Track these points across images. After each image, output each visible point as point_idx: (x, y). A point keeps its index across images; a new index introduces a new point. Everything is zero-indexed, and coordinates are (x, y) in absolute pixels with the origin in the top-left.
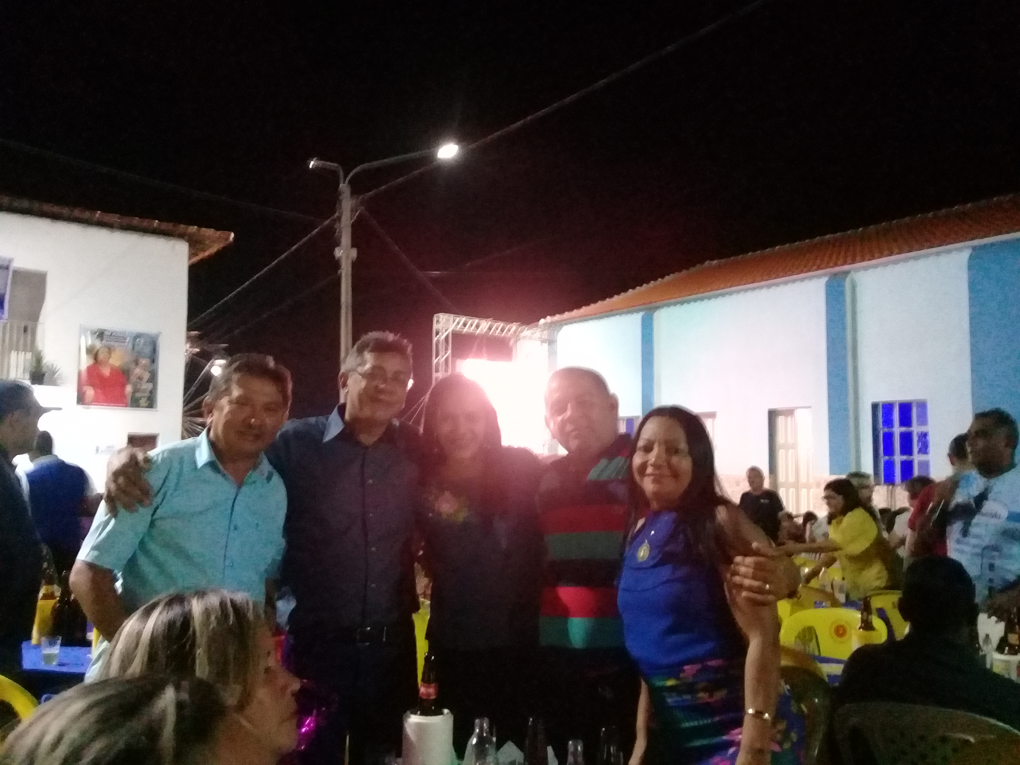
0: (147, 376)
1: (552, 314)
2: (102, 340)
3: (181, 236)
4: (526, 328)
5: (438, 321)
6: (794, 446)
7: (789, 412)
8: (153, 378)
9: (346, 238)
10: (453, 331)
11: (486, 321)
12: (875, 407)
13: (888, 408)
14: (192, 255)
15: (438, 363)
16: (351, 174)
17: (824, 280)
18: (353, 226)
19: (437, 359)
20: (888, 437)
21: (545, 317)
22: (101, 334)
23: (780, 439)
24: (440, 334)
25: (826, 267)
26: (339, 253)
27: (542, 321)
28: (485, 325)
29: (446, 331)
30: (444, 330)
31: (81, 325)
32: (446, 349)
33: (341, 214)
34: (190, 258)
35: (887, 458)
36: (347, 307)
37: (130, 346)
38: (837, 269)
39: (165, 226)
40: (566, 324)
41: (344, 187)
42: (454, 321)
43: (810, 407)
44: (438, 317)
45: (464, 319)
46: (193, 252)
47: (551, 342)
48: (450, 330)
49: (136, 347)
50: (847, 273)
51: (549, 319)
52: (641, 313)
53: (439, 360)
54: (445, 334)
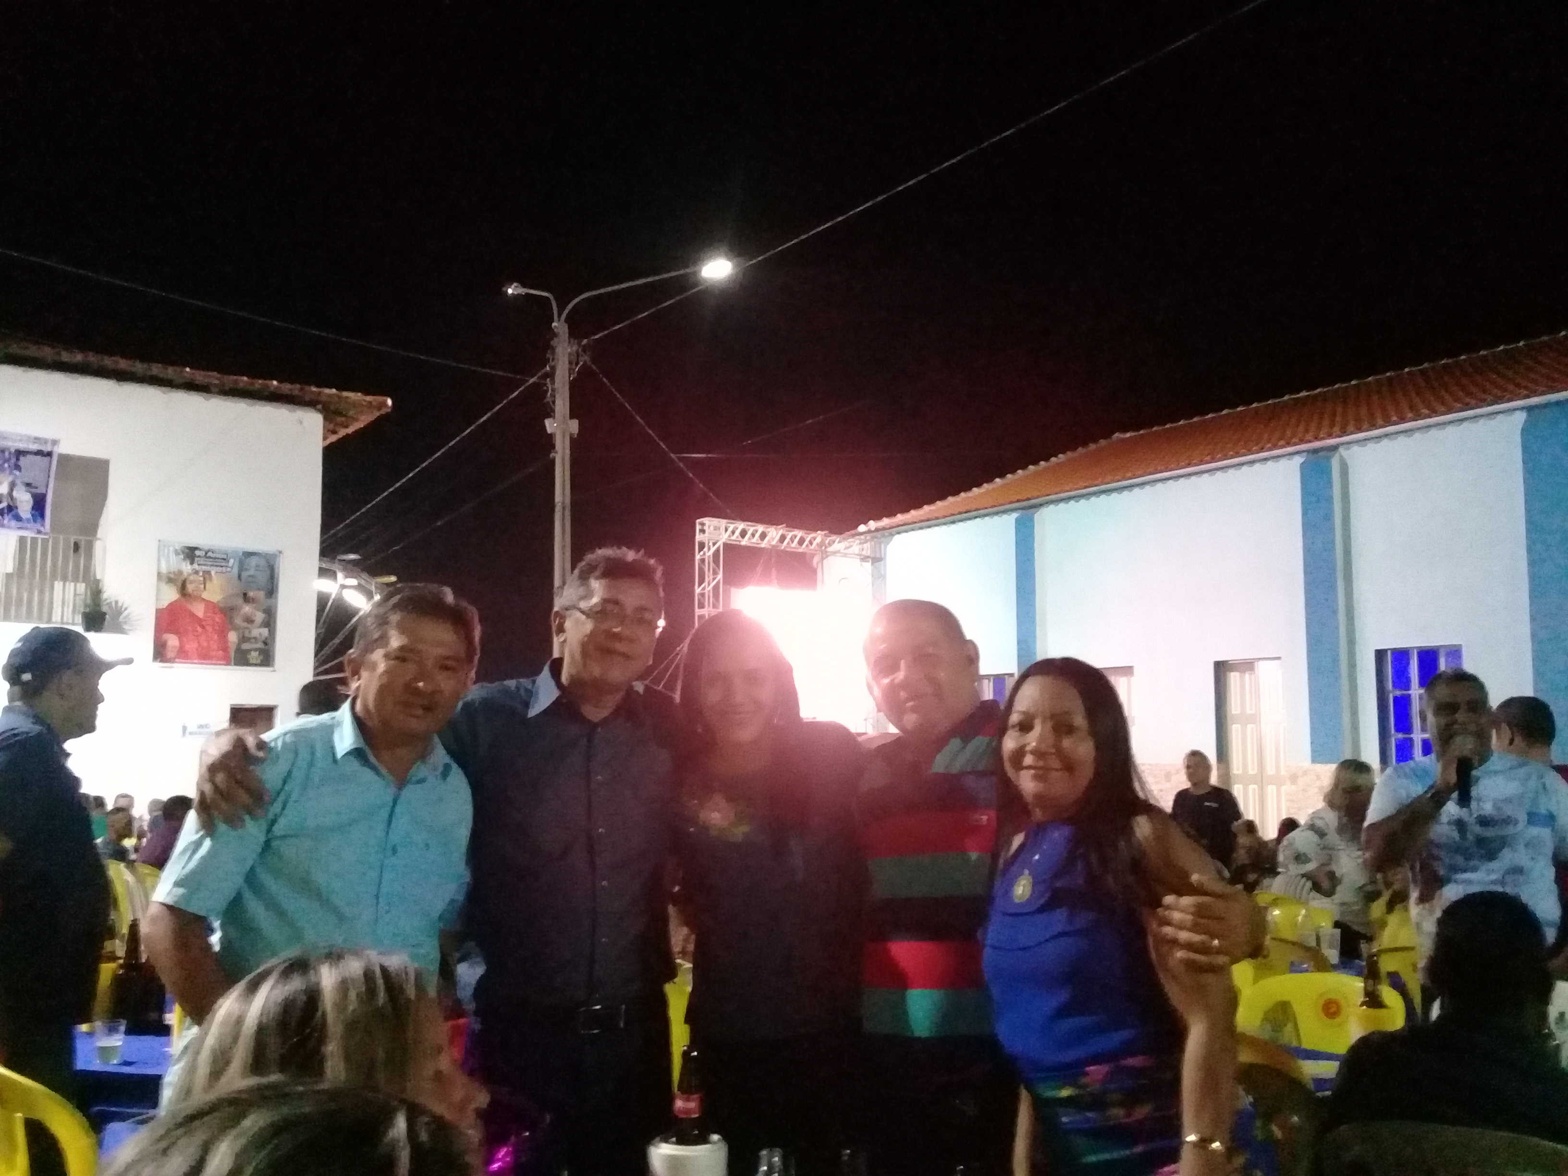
0: (259, 617)
1: (878, 518)
2: (192, 563)
3: (311, 404)
4: (838, 540)
5: (703, 531)
6: (1254, 719)
7: (1247, 666)
8: (270, 622)
9: (562, 404)
10: (725, 545)
11: (776, 529)
12: (1380, 655)
13: (1401, 656)
14: (328, 431)
15: (703, 595)
16: (570, 306)
17: (1299, 460)
18: (573, 385)
19: (701, 588)
20: (1403, 705)
21: (865, 523)
22: (190, 553)
23: (1234, 707)
24: (706, 549)
25: (1302, 441)
26: (550, 425)
27: (862, 528)
28: (774, 533)
29: (714, 544)
30: (711, 544)
31: (159, 541)
32: (715, 573)
33: (553, 368)
34: (325, 439)
35: (1400, 736)
36: (564, 508)
37: (235, 571)
38: (1317, 444)
39: (287, 388)
40: (899, 533)
41: (559, 325)
42: (726, 530)
43: (1279, 658)
44: (703, 524)
45: (741, 526)
46: (331, 426)
47: (876, 560)
48: (720, 543)
49: (245, 574)
50: (1335, 448)
51: (872, 524)
52: (1015, 515)
53: (704, 589)
54: (713, 549)
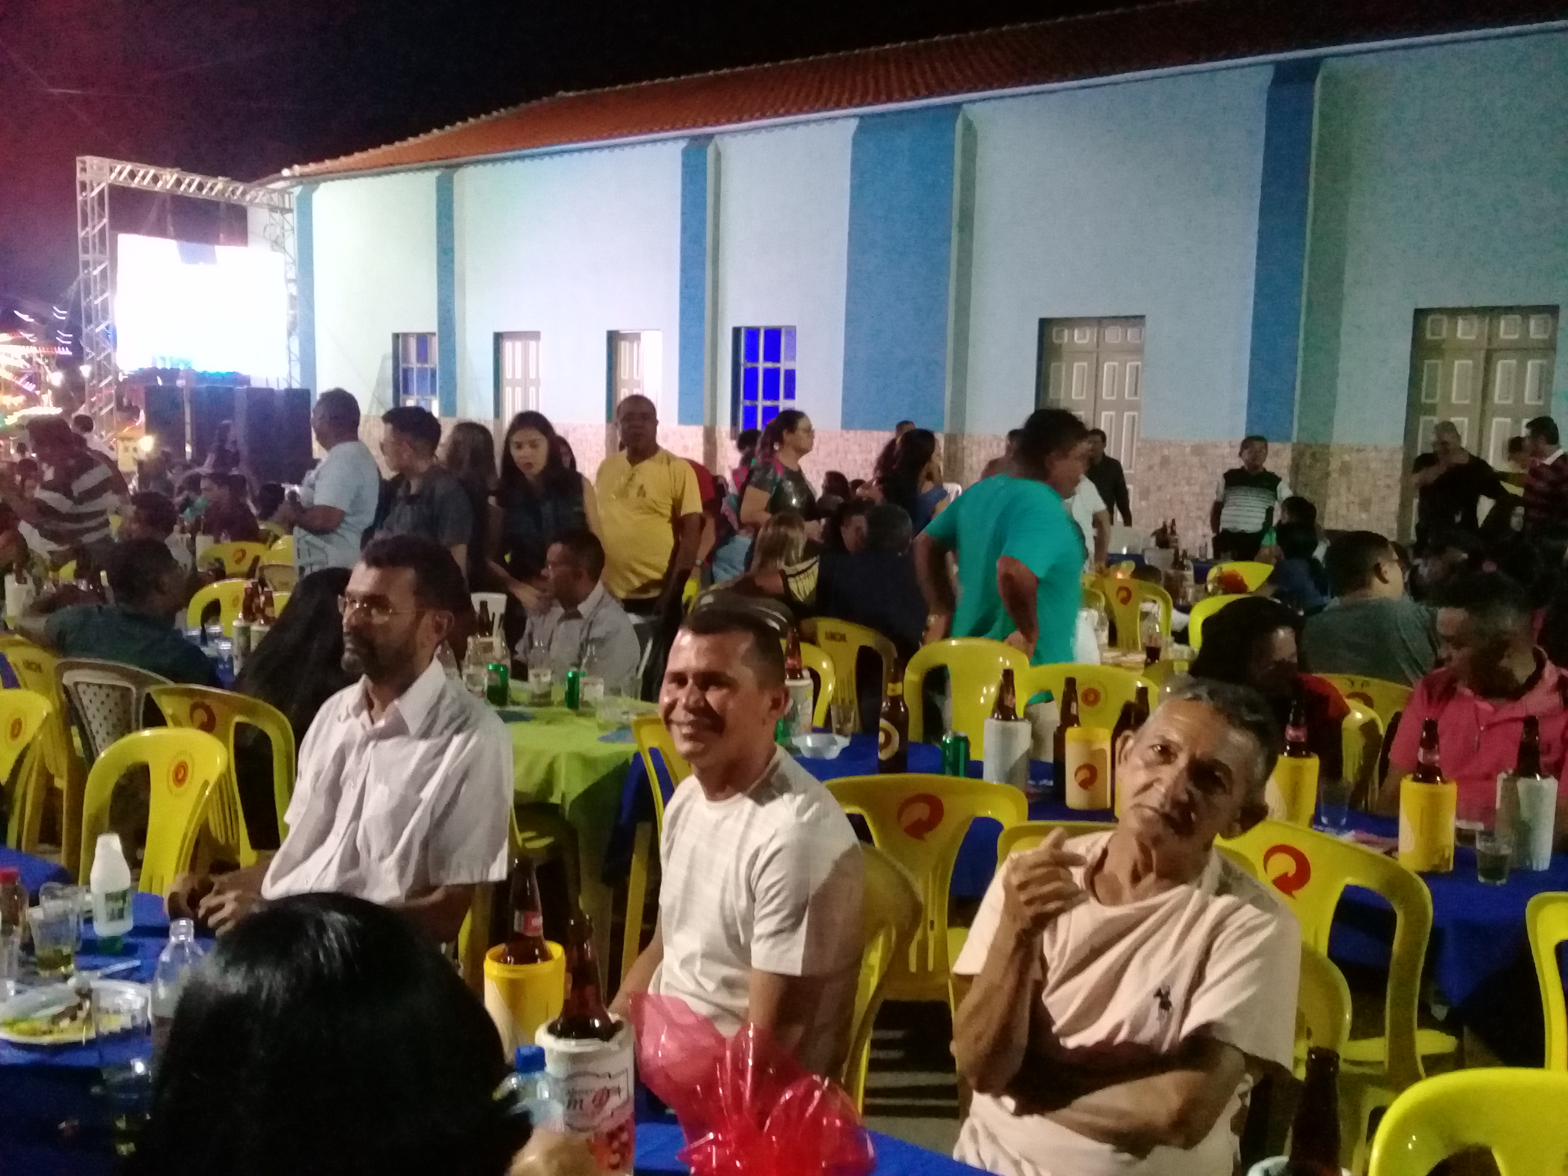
1: (304, 162)
5: (84, 170)
6: (639, 384)
7: (635, 337)
10: (111, 185)
11: (170, 172)
12: (736, 331)
13: (752, 333)
15: (86, 239)
17: (682, 144)
19: (84, 232)
20: (752, 374)
21: (289, 166)
23: (624, 372)
24: (89, 188)
25: (684, 127)
27: (286, 172)
28: (169, 178)
29: (99, 184)
30: (95, 183)
32: (101, 217)
35: (748, 403)
38: (696, 131)
40: (325, 181)
42: (112, 170)
43: (659, 329)
44: (84, 162)
45: (129, 167)
48: (106, 183)
50: (710, 137)
51: (297, 169)
52: (436, 173)
53: (87, 233)
54: (97, 190)
